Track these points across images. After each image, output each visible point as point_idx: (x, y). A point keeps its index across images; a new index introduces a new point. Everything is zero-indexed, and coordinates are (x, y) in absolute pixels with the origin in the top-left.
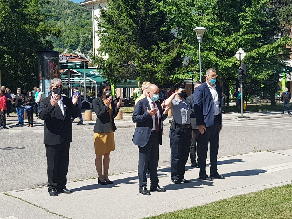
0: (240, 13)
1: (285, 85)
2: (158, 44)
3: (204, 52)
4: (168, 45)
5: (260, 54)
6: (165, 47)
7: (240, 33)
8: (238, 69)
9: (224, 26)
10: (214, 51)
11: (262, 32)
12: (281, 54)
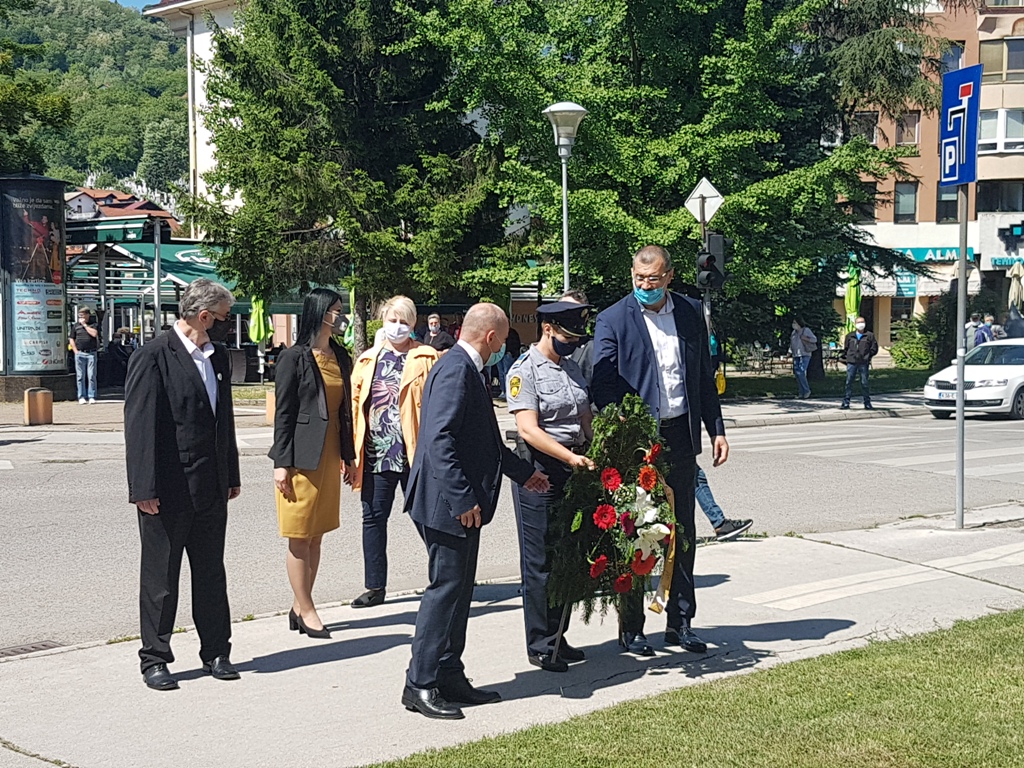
0: (706, 57)
1: (857, 307)
2: (421, 159)
3: (581, 191)
4: (454, 166)
5: (772, 201)
6: (445, 172)
7: (705, 127)
8: (697, 250)
9: (650, 101)
10: (614, 188)
11: (779, 123)
12: (844, 200)
